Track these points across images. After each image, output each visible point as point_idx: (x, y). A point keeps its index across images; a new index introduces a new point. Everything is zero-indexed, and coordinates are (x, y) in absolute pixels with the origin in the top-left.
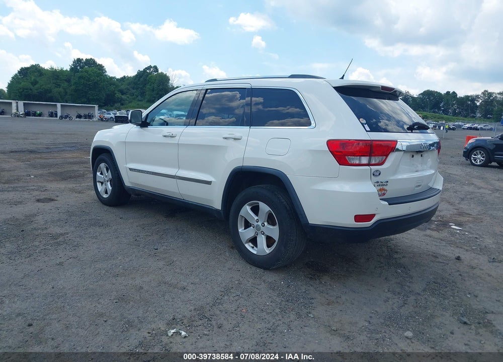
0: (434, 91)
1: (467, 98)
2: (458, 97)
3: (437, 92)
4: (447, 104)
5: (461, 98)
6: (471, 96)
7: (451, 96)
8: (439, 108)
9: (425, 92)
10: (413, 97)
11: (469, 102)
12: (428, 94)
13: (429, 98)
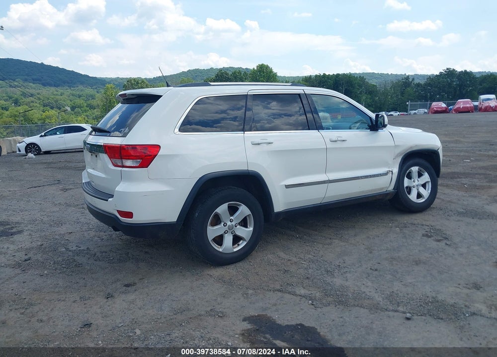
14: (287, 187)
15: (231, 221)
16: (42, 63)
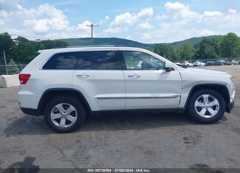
14: (98, 98)
15: (65, 112)
16: (125, 39)
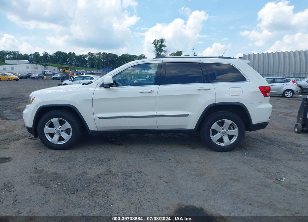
0: (62, 52)
1: (81, 56)
2: (76, 55)
3: (64, 53)
4: (71, 59)
5: (78, 56)
6: (83, 55)
7: (72, 55)
8: (67, 62)
9: (57, 52)
10: (50, 56)
11: (82, 59)
12: (59, 53)
13: (60, 56)
